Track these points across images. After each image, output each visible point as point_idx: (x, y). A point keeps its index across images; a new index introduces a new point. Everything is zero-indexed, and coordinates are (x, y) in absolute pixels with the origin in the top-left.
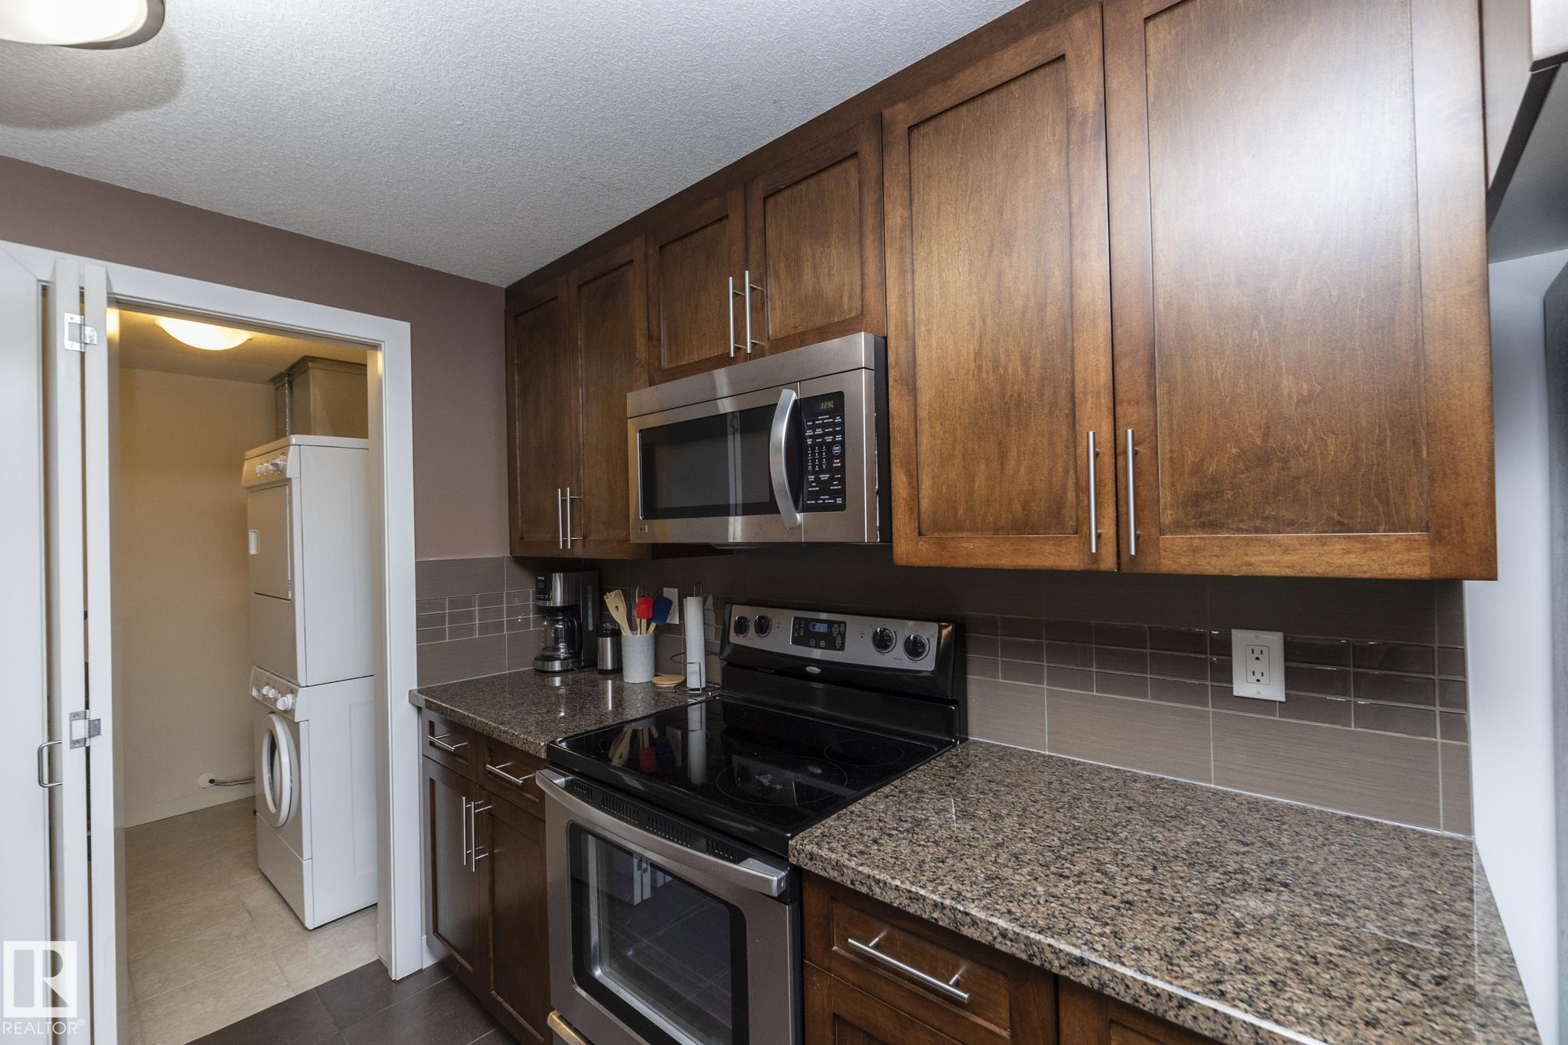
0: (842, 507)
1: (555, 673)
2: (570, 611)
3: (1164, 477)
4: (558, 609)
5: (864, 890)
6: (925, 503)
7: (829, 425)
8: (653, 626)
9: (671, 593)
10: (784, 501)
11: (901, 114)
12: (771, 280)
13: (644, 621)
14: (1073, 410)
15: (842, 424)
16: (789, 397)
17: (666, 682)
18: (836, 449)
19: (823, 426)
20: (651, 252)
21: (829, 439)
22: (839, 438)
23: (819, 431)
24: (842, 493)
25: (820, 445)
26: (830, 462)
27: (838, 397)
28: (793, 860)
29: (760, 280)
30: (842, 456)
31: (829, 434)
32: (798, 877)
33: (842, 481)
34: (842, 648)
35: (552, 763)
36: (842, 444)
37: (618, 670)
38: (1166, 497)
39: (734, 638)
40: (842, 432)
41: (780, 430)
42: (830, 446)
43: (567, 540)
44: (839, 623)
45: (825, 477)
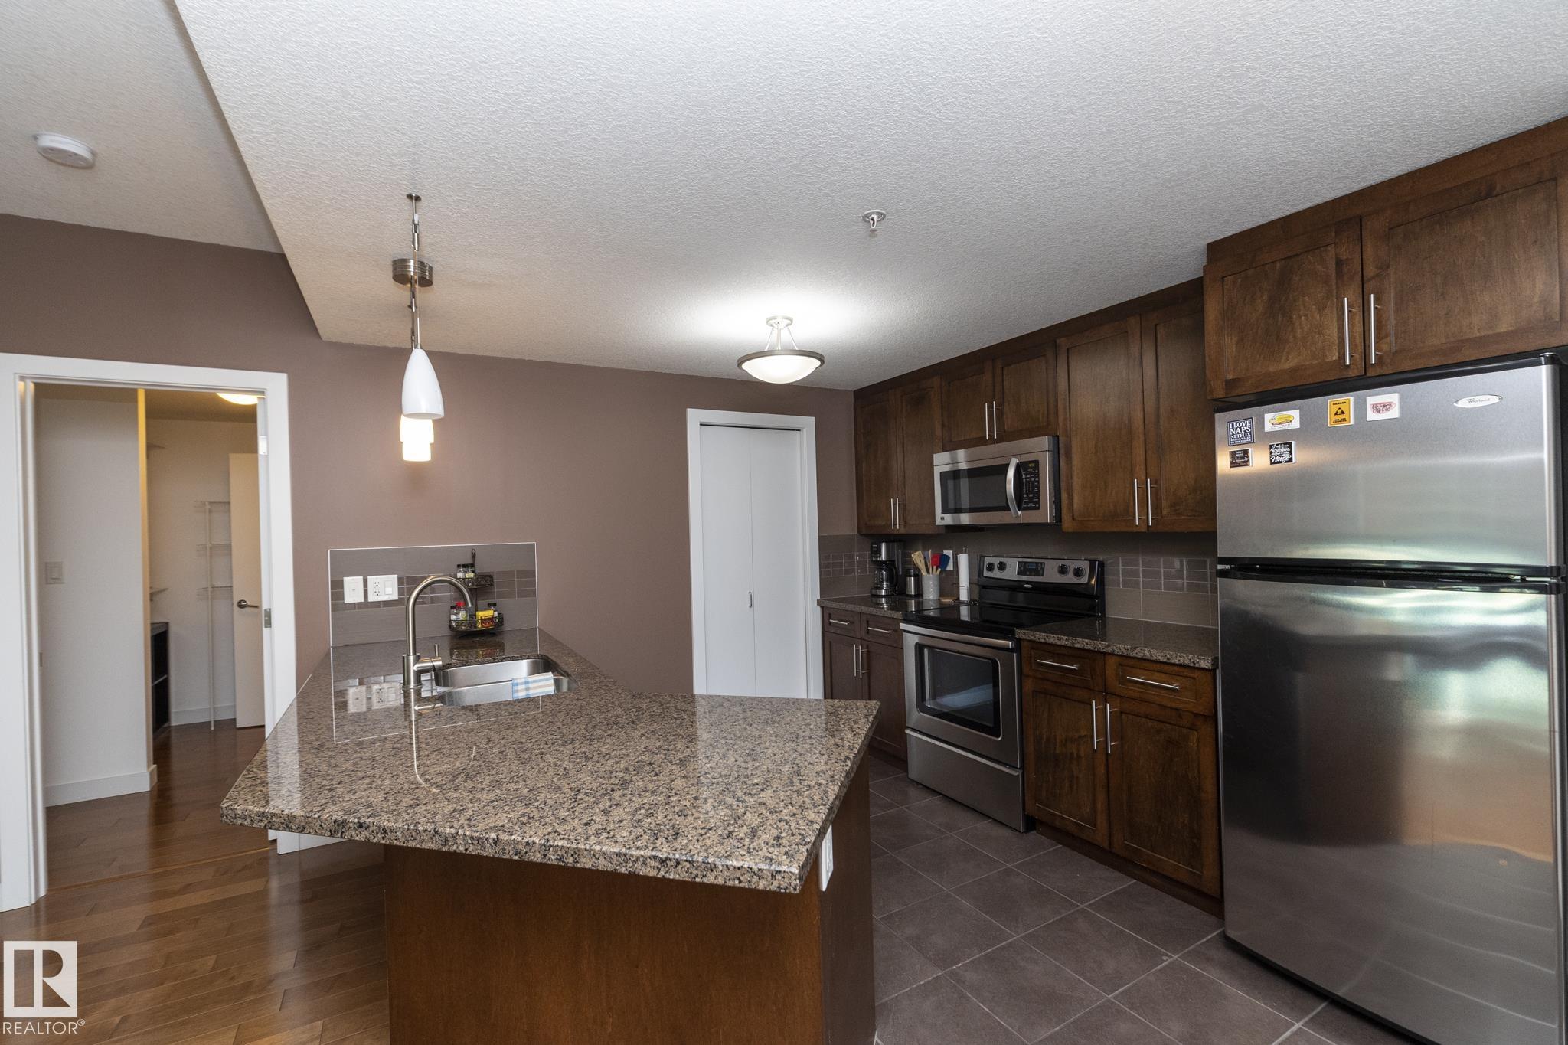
0: (1038, 508)
1: (883, 596)
2: (890, 564)
3: (1164, 497)
4: (882, 562)
5: (1043, 640)
6: (1075, 506)
7: (1032, 474)
8: (939, 570)
9: (949, 553)
10: (1013, 506)
11: (1062, 341)
12: (1006, 404)
13: (935, 567)
14: (1132, 469)
15: (1038, 473)
16: (1014, 462)
17: (947, 600)
18: (1036, 484)
19: (1031, 474)
20: (944, 384)
21: (1033, 479)
22: (1037, 479)
23: (1028, 476)
24: (1038, 502)
25: (1029, 482)
26: (1033, 490)
27: (1037, 462)
28: (1017, 636)
29: (1000, 405)
30: (1038, 487)
31: (1033, 477)
32: (1018, 642)
33: (1038, 497)
34: (1043, 575)
35: (904, 620)
36: (1038, 482)
37: (919, 594)
38: (1164, 503)
39: (986, 574)
40: (1038, 477)
41: (1011, 473)
42: (1033, 482)
43: (896, 525)
44: (1041, 563)
45: (1031, 495)
